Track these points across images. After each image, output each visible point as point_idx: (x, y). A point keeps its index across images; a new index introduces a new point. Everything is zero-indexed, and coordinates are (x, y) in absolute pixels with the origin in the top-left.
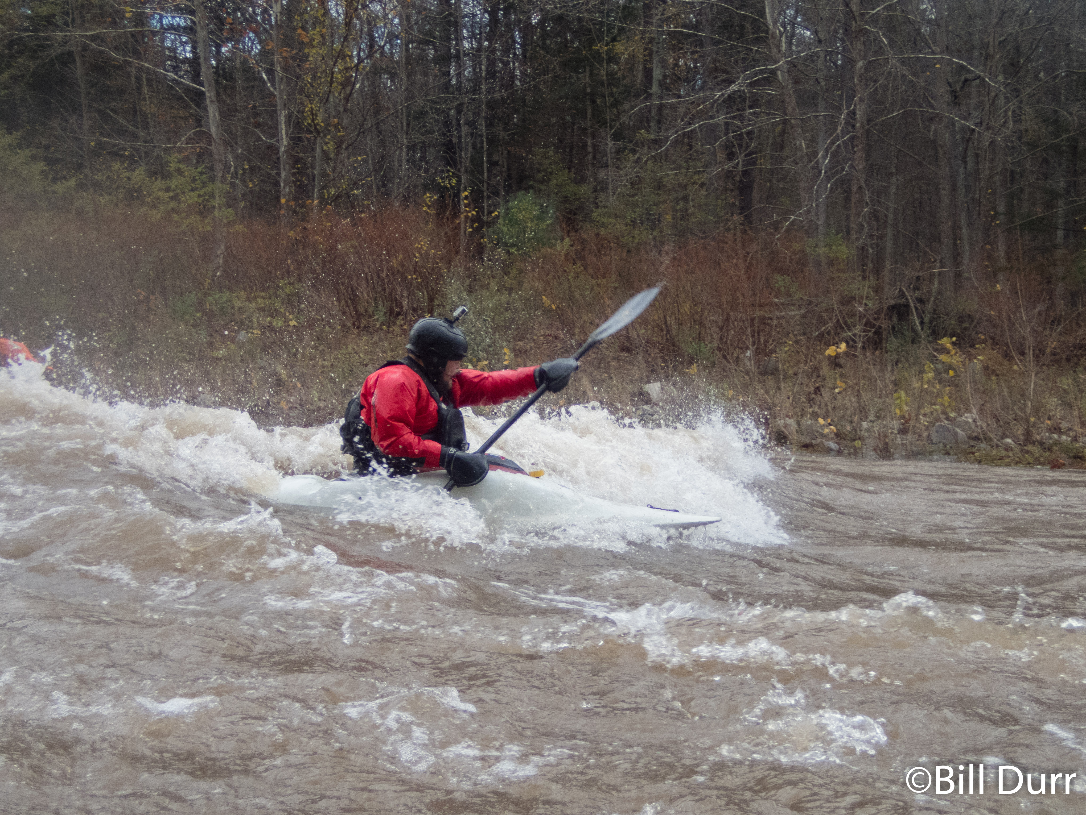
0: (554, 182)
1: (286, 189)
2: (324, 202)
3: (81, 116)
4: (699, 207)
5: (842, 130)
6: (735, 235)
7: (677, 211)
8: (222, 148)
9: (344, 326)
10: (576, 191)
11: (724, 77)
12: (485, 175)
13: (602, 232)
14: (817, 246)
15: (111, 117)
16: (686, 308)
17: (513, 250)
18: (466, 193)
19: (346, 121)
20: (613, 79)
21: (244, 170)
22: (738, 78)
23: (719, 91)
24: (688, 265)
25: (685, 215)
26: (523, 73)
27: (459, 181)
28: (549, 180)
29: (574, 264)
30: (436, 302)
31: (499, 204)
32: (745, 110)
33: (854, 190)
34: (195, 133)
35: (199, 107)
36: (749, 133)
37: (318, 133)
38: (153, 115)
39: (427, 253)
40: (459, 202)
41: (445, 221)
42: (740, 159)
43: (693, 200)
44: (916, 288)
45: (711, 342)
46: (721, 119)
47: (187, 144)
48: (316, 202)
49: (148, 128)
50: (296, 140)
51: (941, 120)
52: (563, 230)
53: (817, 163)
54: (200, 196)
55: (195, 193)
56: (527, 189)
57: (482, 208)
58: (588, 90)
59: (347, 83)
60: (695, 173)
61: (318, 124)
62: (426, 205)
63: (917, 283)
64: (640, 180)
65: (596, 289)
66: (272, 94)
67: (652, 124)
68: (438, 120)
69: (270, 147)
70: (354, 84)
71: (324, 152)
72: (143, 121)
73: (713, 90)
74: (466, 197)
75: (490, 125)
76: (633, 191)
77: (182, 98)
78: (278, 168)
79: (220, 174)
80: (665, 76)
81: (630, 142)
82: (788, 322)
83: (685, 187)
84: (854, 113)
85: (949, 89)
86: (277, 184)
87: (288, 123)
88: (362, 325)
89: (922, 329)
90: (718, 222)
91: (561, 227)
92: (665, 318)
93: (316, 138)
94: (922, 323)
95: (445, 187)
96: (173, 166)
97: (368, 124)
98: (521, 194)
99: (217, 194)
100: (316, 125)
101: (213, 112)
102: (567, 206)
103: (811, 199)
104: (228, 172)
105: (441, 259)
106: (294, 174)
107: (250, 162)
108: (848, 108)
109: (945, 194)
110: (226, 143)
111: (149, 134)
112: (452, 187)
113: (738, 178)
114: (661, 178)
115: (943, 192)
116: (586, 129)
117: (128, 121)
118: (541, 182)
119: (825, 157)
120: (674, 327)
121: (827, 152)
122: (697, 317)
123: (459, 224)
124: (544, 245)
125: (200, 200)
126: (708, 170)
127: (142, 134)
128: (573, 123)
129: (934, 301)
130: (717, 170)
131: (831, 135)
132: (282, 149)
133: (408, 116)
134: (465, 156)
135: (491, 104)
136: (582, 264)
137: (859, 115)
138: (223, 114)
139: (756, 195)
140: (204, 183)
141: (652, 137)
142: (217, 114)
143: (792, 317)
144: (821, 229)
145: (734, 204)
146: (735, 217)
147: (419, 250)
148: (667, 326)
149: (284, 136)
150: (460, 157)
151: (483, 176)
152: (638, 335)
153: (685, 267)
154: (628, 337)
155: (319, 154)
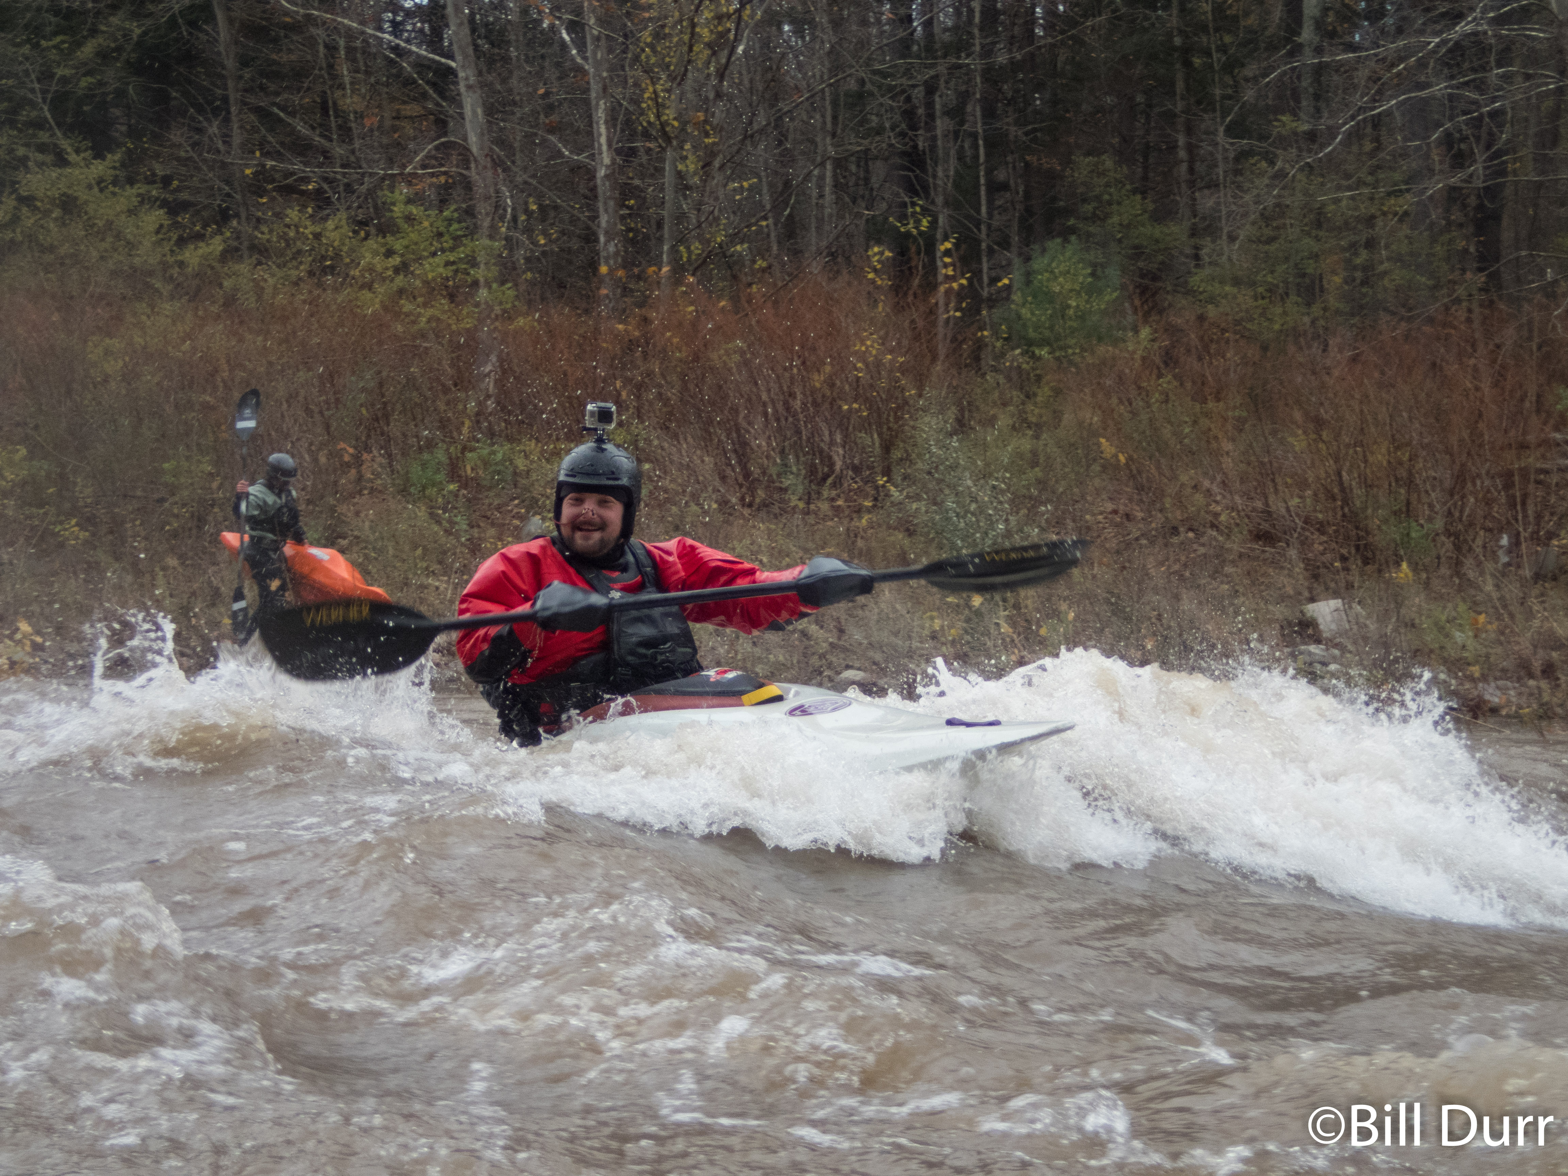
0: (1115, 219)
1: (608, 247)
2: (679, 269)
3: (227, 120)
4: (1398, 258)
6: (1470, 310)
7: (1355, 268)
8: (489, 173)
9: (724, 503)
10: (1157, 234)
11: (1442, 8)
12: (984, 209)
13: (1212, 311)
15: (281, 120)
16: (1380, 456)
17: (1044, 352)
18: (948, 245)
19: (719, 115)
20: (1225, 19)
21: (528, 213)
22: (1472, 9)
23: (1436, 34)
24: (1383, 373)
25: (1370, 275)
26: (1051, 13)
27: (934, 224)
28: (1107, 216)
29: (1160, 376)
30: (897, 454)
31: (1010, 263)
32: (1485, 69)
34: (437, 148)
35: (444, 98)
36: (1493, 114)
37: (668, 139)
38: (360, 116)
39: (878, 364)
40: (933, 261)
41: (910, 299)
42: (1477, 167)
43: (1387, 247)
45: (1430, 520)
46: (1440, 89)
47: (424, 167)
48: (665, 269)
49: (351, 141)
50: (625, 153)
52: (1135, 311)
54: (448, 264)
55: (440, 259)
56: (1066, 233)
57: (978, 273)
58: (1177, 41)
59: (721, 44)
60: (1389, 194)
61: (667, 123)
62: (875, 270)
64: (1281, 209)
65: (1204, 422)
66: (580, 70)
67: (1304, 103)
68: (892, 108)
69: (576, 169)
70: (734, 47)
71: (680, 175)
72: (340, 127)
73: (1422, 33)
74: (947, 253)
75: (989, 113)
76: (1268, 232)
77: (414, 81)
78: (592, 207)
79: (486, 223)
80: (1326, 10)
81: (1262, 138)
83: (1370, 221)
86: (590, 238)
87: (611, 121)
88: (758, 500)
90: (1435, 287)
91: (1132, 304)
92: (1339, 475)
93: (664, 149)
95: (908, 234)
96: (398, 210)
97: (761, 121)
98: (1053, 244)
99: (481, 260)
100: (663, 125)
101: (472, 108)
102: (1141, 264)
104: (502, 218)
105: (904, 371)
106: (623, 218)
107: (540, 197)
110: (497, 163)
111: (353, 152)
112: (921, 233)
113: (1473, 201)
114: (1323, 205)
116: (1175, 115)
117: (313, 128)
118: (1094, 218)
120: (1358, 492)
122: (1403, 473)
123: (937, 304)
124: (1100, 339)
125: (448, 272)
126: (1416, 188)
127: (339, 151)
128: (1150, 106)
130: (1436, 186)
132: (602, 173)
133: (835, 103)
134: (945, 173)
135: (992, 75)
136: (1175, 377)
138: (490, 111)
139: (1507, 232)
140: (456, 238)
141: (1306, 127)
142: (479, 111)
145: (1466, 251)
146: (1469, 275)
147: (863, 358)
148: (1343, 490)
149: (605, 148)
150: (935, 176)
151: (978, 211)
152: (1288, 509)
153: (1376, 375)
154: (1268, 513)
155: (668, 179)
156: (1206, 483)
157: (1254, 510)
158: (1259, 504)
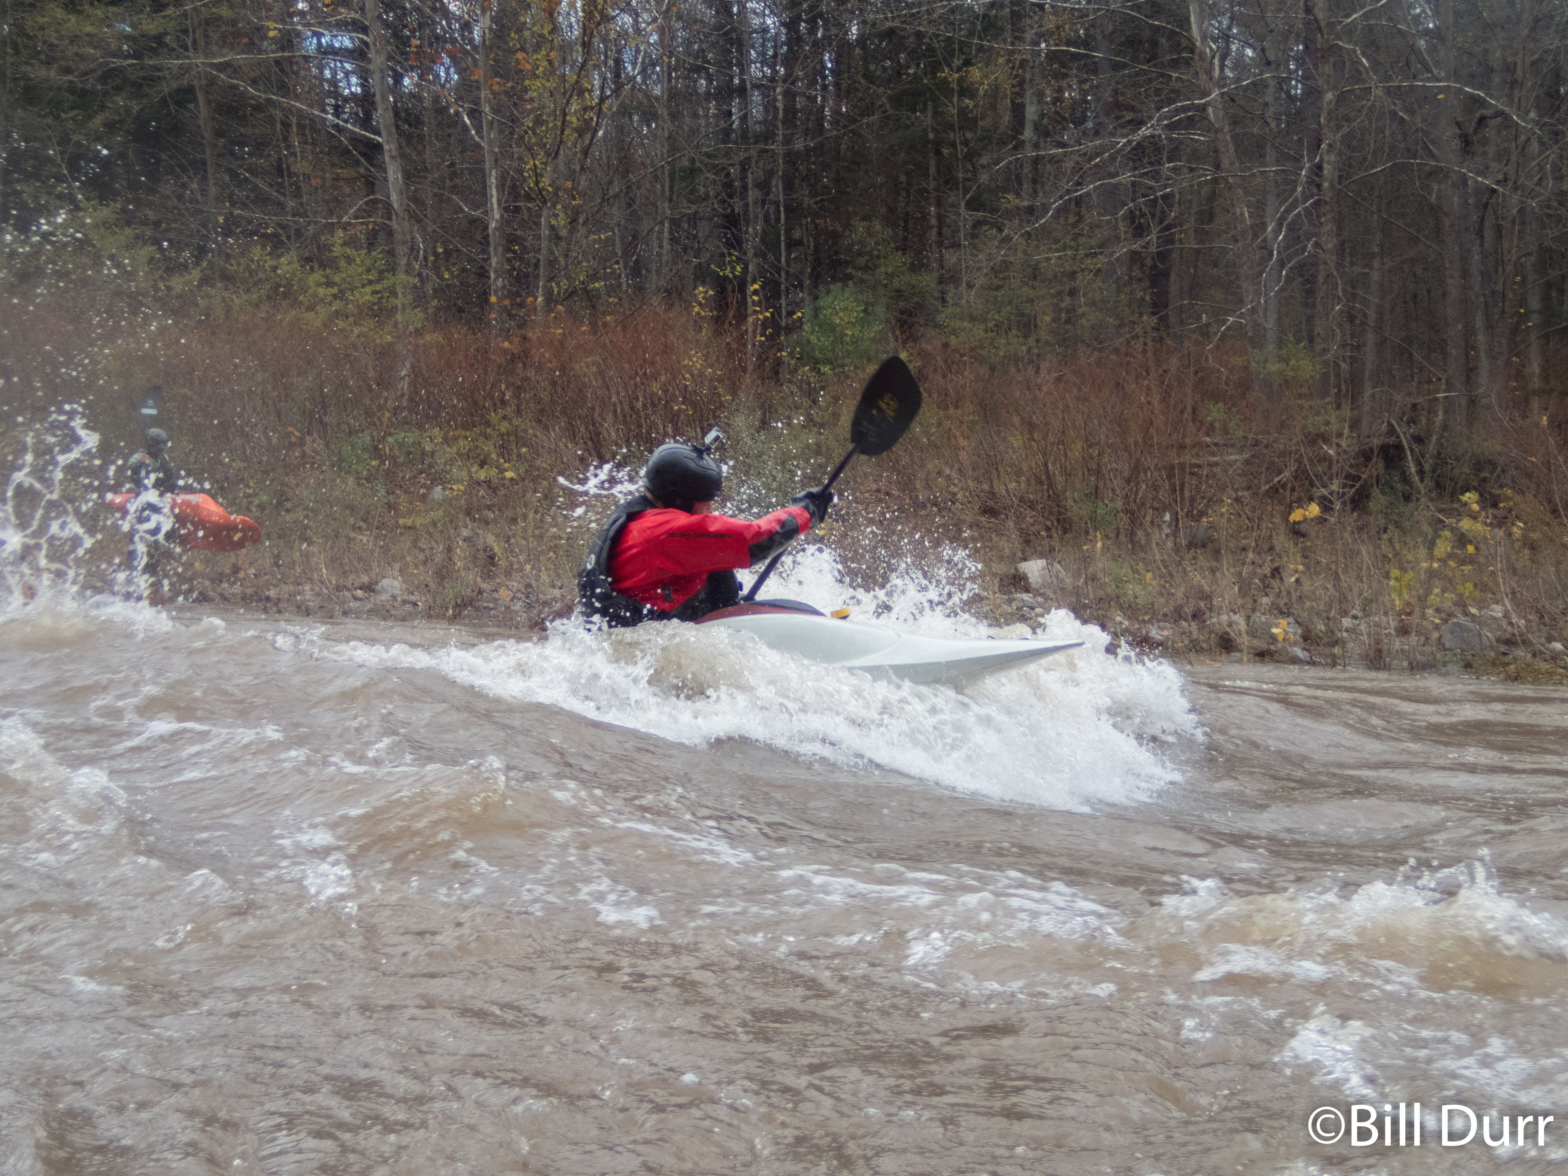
0: (882, 269)
1: (497, 282)
2: (550, 299)
3: (204, 178)
4: (1093, 304)
5: (1303, 192)
6: (1145, 344)
7: (1061, 310)
8: (407, 224)
10: (914, 281)
11: (1129, 116)
12: (783, 259)
13: (953, 341)
14: (1266, 361)
15: (247, 180)
16: (1077, 451)
17: (826, 369)
18: (756, 286)
19: (583, 183)
20: (967, 120)
21: (436, 255)
22: (1151, 118)
23: (1124, 136)
24: (1080, 390)
25: (1072, 316)
26: (836, 112)
27: (745, 269)
28: (876, 267)
31: (802, 301)
32: (1159, 163)
33: (1321, 279)
34: (367, 203)
35: (372, 165)
36: (1165, 197)
37: (544, 201)
38: (307, 177)
39: (701, 374)
40: (744, 298)
41: (726, 327)
42: (1153, 237)
43: (1084, 295)
44: (1412, 421)
45: (1112, 500)
46: (1126, 177)
47: (356, 218)
48: (540, 300)
49: (301, 196)
50: (511, 211)
51: (1446, 177)
52: (896, 339)
53: (1265, 240)
54: (374, 293)
55: (368, 289)
56: (845, 279)
57: (778, 308)
58: (931, 136)
59: (586, 129)
60: (1087, 256)
61: (544, 189)
62: (700, 304)
63: (1413, 415)
64: (1006, 265)
65: (947, 424)
66: (478, 146)
67: (1025, 186)
68: (715, 181)
69: (473, 221)
70: (596, 131)
71: (552, 228)
72: (292, 186)
73: (1113, 135)
74: (755, 292)
75: (789, 187)
76: (996, 282)
77: (349, 151)
78: (485, 251)
79: (403, 262)
80: (1042, 116)
81: (993, 211)
82: (1226, 471)
83: (1073, 275)
84: (1319, 167)
85: (1457, 131)
86: (483, 274)
87: (501, 187)
89: (1422, 481)
90: (1120, 326)
91: (894, 333)
92: (1046, 466)
93: (541, 209)
94: (1421, 473)
95: (726, 278)
96: (337, 250)
97: (616, 188)
98: (836, 287)
99: (399, 290)
100: (541, 190)
101: (394, 173)
102: (901, 304)
103: (1258, 293)
104: (416, 260)
105: (721, 382)
106: (509, 260)
107: (445, 242)
108: (1311, 160)
109: (1453, 284)
110: (413, 216)
111: (302, 205)
112: (736, 277)
113: (1149, 262)
114: (1038, 262)
115: (1450, 281)
116: (929, 192)
117: (271, 186)
118: (866, 268)
119: (1278, 231)
120: (1059, 479)
121: (1280, 225)
122: (1093, 465)
123: (746, 331)
125: (375, 299)
126: (1107, 251)
127: (291, 204)
128: (909, 184)
129: (1439, 440)
130: (1121, 250)
131: (1286, 200)
132: (493, 225)
133: (672, 176)
134: (753, 232)
135: (791, 158)
137: (1327, 169)
138: (408, 176)
139: (1174, 285)
140: (381, 273)
141: (1026, 203)
142: (400, 176)
143: (1230, 464)
144: (1271, 336)
145: (1143, 299)
146: (1145, 318)
147: (690, 370)
148: (1048, 477)
149: (495, 206)
150: (747, 232)
151: (779, 262)
152: (1007, 491)
153: (1075, 391)
154: (992, 494)
155: (545, 232)
156: (947, 471)
157: (982, 491)
158: (986, 487)
